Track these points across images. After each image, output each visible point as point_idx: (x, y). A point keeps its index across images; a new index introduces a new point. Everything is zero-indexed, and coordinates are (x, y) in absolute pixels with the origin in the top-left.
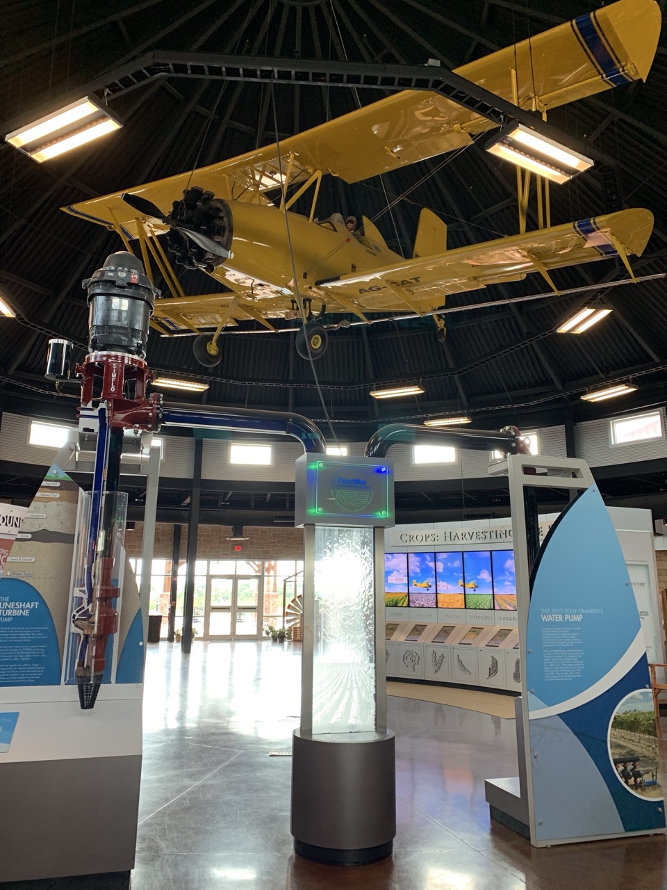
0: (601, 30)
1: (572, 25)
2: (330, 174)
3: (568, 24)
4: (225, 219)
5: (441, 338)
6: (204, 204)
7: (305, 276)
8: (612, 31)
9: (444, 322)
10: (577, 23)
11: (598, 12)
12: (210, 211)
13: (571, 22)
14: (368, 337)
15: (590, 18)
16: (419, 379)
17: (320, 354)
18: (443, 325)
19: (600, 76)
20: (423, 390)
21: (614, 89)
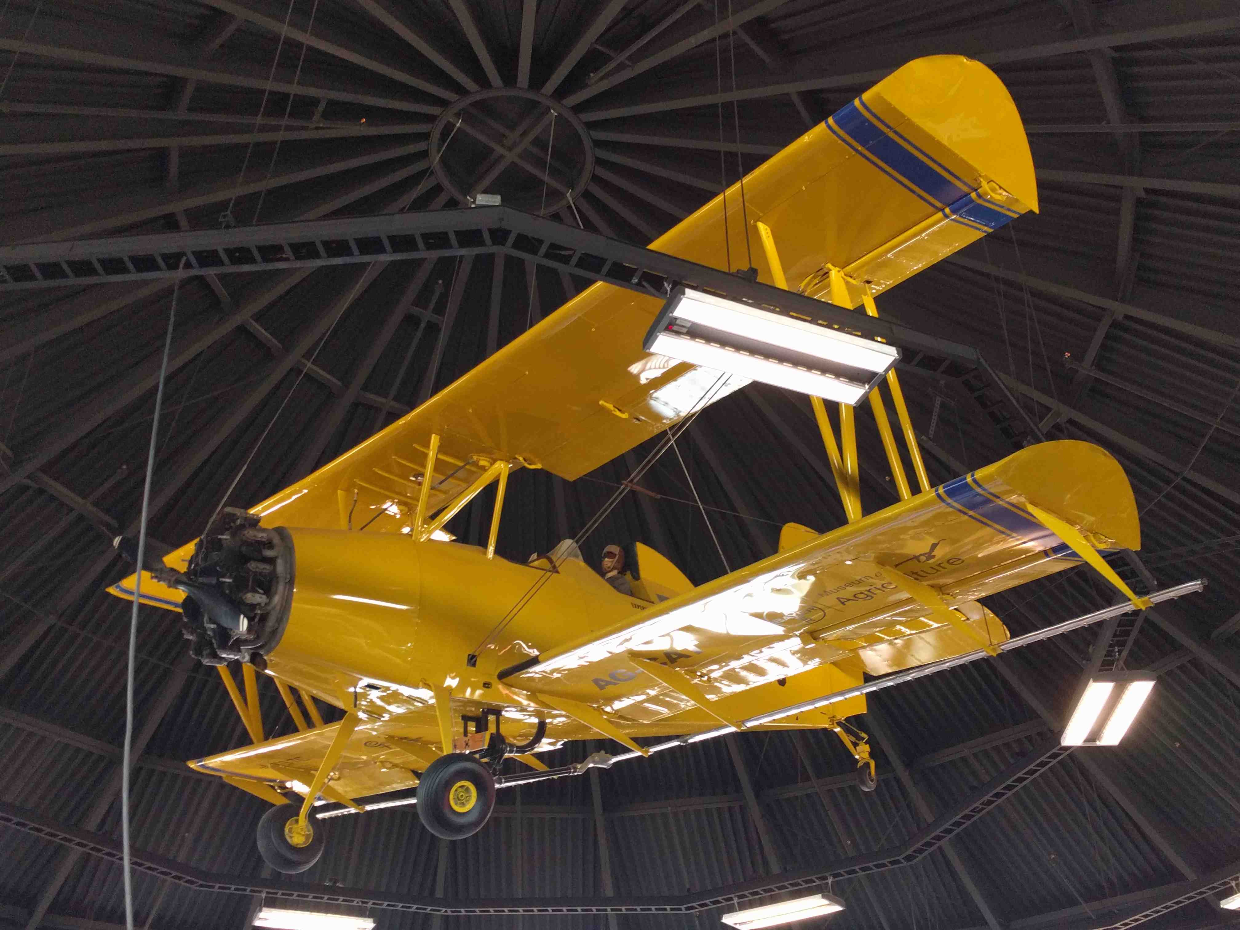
0: (888, 127)
1: (829, 127)
2: (524, 468)
3: (823, 125)
4: (279, 562)
5: (864, 783)
6: (233, 535)
7: (472, 660)
8: (910, 123)
9: (867, 748)
10: (836, 122)
11: (867, 96)
12: (244, 549)
13: (827, 122)
14: (757, 796)
15: (856, 109)
16: (825, 878)
17: (475, 824)
18: (866, 755)
19: (940, 214)
20: (838, 903)
21: (989, 235)
